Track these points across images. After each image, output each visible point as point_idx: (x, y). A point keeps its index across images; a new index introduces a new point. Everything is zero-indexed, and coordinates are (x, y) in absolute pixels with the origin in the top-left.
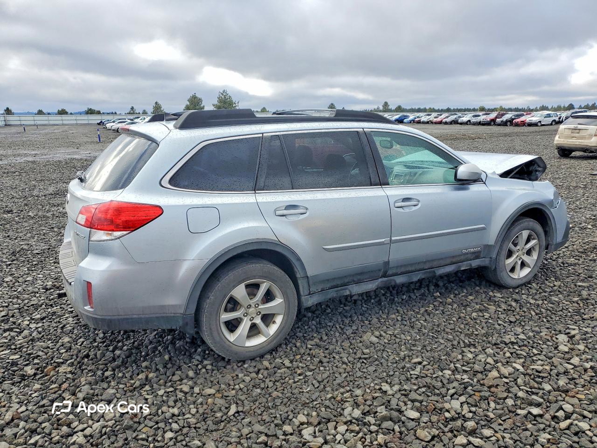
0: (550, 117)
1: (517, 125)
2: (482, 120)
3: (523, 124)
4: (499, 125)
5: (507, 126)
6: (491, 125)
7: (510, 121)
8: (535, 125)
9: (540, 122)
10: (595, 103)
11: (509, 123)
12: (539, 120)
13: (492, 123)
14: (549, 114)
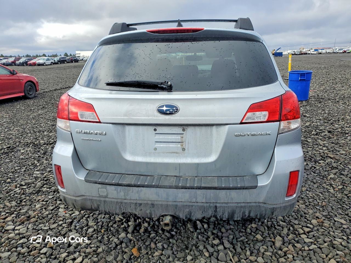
0: (49, 60)
1: (31, 65)
2: (5, 62)
3: (34, 64)
4: (18, 65)
5: (24, 66)
6: (13, 66)
7: (25, 63)
8: (42, 65)
9: (45, 63)
10: (57, 54)
11: (25, 64)
12: (44, 62)
13: (13, 64)
14: (49, 59)
